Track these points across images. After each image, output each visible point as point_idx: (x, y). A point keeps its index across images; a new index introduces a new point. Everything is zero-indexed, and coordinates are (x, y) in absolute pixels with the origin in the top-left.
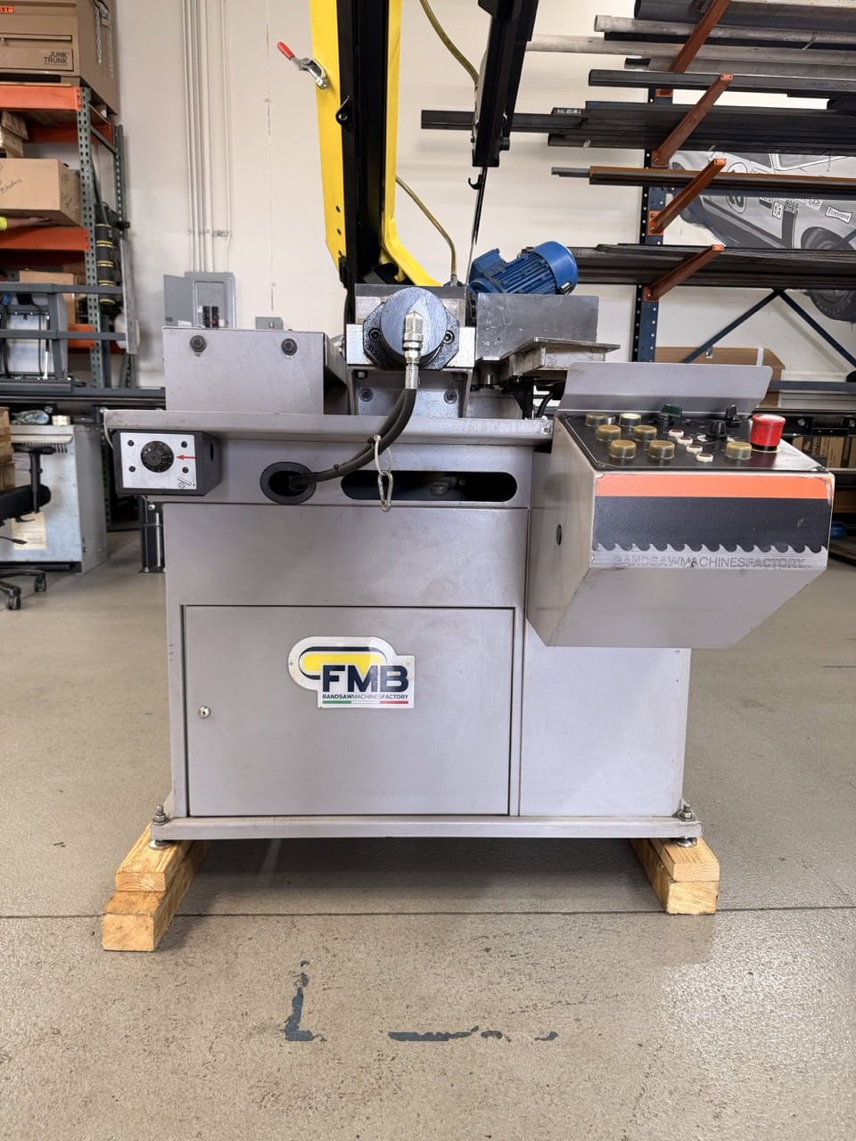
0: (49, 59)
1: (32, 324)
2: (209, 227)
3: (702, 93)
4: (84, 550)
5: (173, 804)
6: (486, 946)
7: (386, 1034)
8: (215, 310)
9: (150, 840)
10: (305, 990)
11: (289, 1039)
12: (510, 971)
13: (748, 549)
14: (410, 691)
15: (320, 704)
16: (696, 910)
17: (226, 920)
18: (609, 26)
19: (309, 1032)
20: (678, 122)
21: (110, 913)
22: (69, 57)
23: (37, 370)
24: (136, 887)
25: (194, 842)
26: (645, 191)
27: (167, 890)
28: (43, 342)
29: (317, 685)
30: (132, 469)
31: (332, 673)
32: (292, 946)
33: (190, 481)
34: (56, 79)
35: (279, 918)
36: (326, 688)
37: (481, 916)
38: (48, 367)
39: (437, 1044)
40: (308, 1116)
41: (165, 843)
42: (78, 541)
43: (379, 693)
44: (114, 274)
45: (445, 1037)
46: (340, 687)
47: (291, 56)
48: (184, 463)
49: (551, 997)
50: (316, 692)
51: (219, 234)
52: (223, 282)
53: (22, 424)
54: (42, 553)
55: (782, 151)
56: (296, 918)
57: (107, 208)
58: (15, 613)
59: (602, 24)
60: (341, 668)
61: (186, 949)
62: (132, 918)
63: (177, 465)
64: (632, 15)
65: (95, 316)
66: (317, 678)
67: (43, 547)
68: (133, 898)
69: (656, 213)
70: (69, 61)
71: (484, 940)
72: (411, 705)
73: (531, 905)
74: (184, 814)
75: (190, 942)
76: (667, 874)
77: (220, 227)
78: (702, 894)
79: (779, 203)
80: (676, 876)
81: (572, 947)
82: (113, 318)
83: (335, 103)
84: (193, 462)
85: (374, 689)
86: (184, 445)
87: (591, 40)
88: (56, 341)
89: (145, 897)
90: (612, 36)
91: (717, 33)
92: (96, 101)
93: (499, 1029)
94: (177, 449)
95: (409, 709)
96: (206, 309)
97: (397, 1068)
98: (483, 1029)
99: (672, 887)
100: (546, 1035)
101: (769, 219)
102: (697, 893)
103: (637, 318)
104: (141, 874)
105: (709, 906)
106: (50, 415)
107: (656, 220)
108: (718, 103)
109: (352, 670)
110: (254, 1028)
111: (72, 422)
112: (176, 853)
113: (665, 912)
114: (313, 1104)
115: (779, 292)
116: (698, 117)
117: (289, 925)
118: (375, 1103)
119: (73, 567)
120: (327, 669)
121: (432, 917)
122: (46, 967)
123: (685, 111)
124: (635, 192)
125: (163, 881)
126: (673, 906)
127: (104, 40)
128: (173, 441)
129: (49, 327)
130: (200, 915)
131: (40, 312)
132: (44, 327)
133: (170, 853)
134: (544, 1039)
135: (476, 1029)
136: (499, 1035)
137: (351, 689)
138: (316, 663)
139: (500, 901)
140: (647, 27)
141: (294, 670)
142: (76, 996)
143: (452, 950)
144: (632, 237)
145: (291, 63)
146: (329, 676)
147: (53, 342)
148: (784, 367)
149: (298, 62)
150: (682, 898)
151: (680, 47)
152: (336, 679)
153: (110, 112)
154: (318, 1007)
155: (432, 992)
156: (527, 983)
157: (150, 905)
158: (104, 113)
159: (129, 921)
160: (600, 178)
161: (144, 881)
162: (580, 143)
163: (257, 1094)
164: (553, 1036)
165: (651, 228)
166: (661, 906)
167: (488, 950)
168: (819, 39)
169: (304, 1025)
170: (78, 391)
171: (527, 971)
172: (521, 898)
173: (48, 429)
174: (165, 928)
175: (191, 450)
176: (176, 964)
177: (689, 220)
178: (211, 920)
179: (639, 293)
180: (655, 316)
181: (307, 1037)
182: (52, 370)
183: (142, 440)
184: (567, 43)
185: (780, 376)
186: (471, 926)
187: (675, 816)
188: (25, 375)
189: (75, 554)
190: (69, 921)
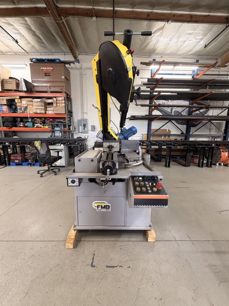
0: (61, 89)
1: (58, 129)
2: (84, 112)
3: (158, 93)
4: (65, 164)
5: (76, 223)
6: (121, 248)
7: (105, 266)
8: (85, 124)
9: (73, 229)
10: (94, 257)
11: (92, 267)
12: (124, 253)
13: (156, 205)
14: (110, 209)
15: (97, 211)
16: (152, 241)
17: (84, 242)
18: (144, 83)
19: (94, 265)
20: (154, 97)
21: (67, 243)
22: (63, 89)
23: (59, 135)
24: (71, 238)
25: (78, 230)
26: (149, 108)
27: (75, 238)
28: (60, 132)
29: (96, 208)
30: (70, 183)
31: (99, 206)
32: (93, 248)
33: (78, 184)
34: (62, 92)
35: (91, 242)
36: (98, 208)
37: (120, 242)
38: (60, 135)
39: (113, 268)
40: (94, 283)
41: (75, 230)
42: (65, 163)
43: (105, 209)
44: (70, 121)
45: (114, 267)
46: (100, 208)
47: (94, 106)
48: (77, 182)
49: (130, 259)
50: (96, 209)
51: (86, 113)
52: (86, 120)
53: (57, 146)
54: (59, 165)
55: (170, 100)
56: (94, 242)
57: (69, 110)
58: (56, 176)
59: (142, 83)
60: (100, 206)
61: (78, 248)
62: (70, 244)
63: (76, 182)
64: (147, 81)
65: (67, 127)
66: (96, 207)
67: (59, 164)
68: (70, 240)
69: (151, 109)
70: (63, 90)
71: (120, 247)
72: (110, 211)
73: (128, 239)
74: (78, 225)
75: (78, 246)
76: (148, 235)
77: (86, 112)
78: (153, 239)
79: (170, 108)
80: (149, 236)
81: (134, 248)
82: (70, 127)
83: (101, 114)
84: (78, 182)
85: (105, 208)
86: (77, 180)
87: (141, 85)
88: (62, 131)
89: (72, 240)
90: (144, 84)
91: (160, 83)
92: (67, 95)
93: (122, 266)
94: (76, 180)
95: (110, 212)
96: (84, 124)
97: (107, 273)
98: (120, 265)
99: (149, 238)
100: (129, 267)
101: (168, 109)
102: (152, 239)
103: (148, 125)
104: (71, 236)
105: (154, 241)
106: (61, 144)
107: (151, 110)
108: (161, 94)
109: (102, 206)
110: (87, 264)
111: (64, 145)
112: (76, 231)
113: (147, 241)
114: (94, 280)
115: (170, 121)
116: (157, 96)
117: (93, 243)
118: (103, 280)
119: (64, 167)
120: (98, 206)
121: (113, 241)
122: (57, 251)
123: (155, 95)
124: (148, 107)
125: (74, 237)
126: (149, 240)
127: (69, 85)
128: (75, 179)
129: (61, 129)
130: (80, 241)
131: (59, 127)
132: (60, 129)
133: (76, 232)
134: (128, 268)
135: (118, 265)
136: (122, 267)
137: (101, 208)
138: (96, 205)
139: (123, 239)
140: (149, 83)
141: (93, 206)
142: (62, 257)
143: (116, 249)
144: (147, 114)
145: (94, 107)
146: (98, 207)
147: (61, 132)
148: (171, 132)
149: (95, 107)
150: (150, 240)
151: (155, 85)
152: (99, 207)
153: (70, 96)
154: (96, 260)
155: (113, 257)
156: (127, 256)
157: (72, 241)
158: (69, 96)
159: (69, 244)
160: (142, 106)
161: (72, 237)
162: (140, 99)
163: (87, 278)
164: (130, 267)
165: (150, 112)
166: (147, 240)
167: (121, 249)
168: (176, 84)
169: (94, 264)
170: (65, 139)
171: (127, 253)
172: (126, 238)
173: (60, 147)
174: (75, 244)
175: (78, 180)
176: (76, 251)
177: (156, 110)
178: (82, 242)
179: (149, 121)
180: (151, 125)
181: (94, 266)
182: (61, 135)
183: (71, 179)
184: (137, 85)
185: (170, 133)
186: (119, 244)
187: (149, 226)
188: (57, 136)
189: (64, 165)
190: (61, 242)
